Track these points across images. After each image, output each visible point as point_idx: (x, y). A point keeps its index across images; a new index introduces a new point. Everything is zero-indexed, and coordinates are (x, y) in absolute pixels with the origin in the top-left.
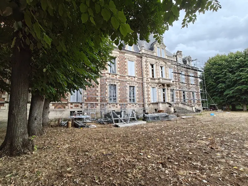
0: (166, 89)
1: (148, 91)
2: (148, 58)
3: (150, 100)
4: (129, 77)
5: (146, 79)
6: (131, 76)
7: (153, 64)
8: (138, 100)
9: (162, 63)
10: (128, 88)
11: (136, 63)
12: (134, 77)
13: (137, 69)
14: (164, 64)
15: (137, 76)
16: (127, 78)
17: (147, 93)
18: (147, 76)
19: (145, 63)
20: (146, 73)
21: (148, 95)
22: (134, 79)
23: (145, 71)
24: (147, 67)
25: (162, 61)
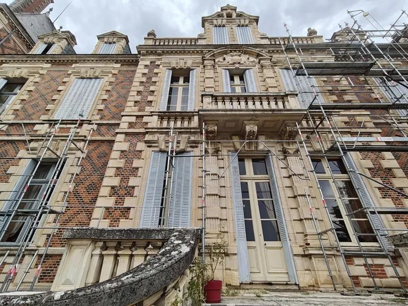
1: (127, 172)
4: (52, 123)
5: (133, 119)
7: (189, 70)
9: (236, 58)
10: (20, 170)
11: (113, 80)
12: (80, 124)
13: (105, 97)
14: (253, 59)
15: (98, 117)
16: (43, 129)
17: (115, 182)
18: (141, 110)
19: (146, 71)
20: (138, 98)
21: (122, 191)
22: (78, 130)
23: (139, 92)
24: (154, 79)
25: (235, 54)
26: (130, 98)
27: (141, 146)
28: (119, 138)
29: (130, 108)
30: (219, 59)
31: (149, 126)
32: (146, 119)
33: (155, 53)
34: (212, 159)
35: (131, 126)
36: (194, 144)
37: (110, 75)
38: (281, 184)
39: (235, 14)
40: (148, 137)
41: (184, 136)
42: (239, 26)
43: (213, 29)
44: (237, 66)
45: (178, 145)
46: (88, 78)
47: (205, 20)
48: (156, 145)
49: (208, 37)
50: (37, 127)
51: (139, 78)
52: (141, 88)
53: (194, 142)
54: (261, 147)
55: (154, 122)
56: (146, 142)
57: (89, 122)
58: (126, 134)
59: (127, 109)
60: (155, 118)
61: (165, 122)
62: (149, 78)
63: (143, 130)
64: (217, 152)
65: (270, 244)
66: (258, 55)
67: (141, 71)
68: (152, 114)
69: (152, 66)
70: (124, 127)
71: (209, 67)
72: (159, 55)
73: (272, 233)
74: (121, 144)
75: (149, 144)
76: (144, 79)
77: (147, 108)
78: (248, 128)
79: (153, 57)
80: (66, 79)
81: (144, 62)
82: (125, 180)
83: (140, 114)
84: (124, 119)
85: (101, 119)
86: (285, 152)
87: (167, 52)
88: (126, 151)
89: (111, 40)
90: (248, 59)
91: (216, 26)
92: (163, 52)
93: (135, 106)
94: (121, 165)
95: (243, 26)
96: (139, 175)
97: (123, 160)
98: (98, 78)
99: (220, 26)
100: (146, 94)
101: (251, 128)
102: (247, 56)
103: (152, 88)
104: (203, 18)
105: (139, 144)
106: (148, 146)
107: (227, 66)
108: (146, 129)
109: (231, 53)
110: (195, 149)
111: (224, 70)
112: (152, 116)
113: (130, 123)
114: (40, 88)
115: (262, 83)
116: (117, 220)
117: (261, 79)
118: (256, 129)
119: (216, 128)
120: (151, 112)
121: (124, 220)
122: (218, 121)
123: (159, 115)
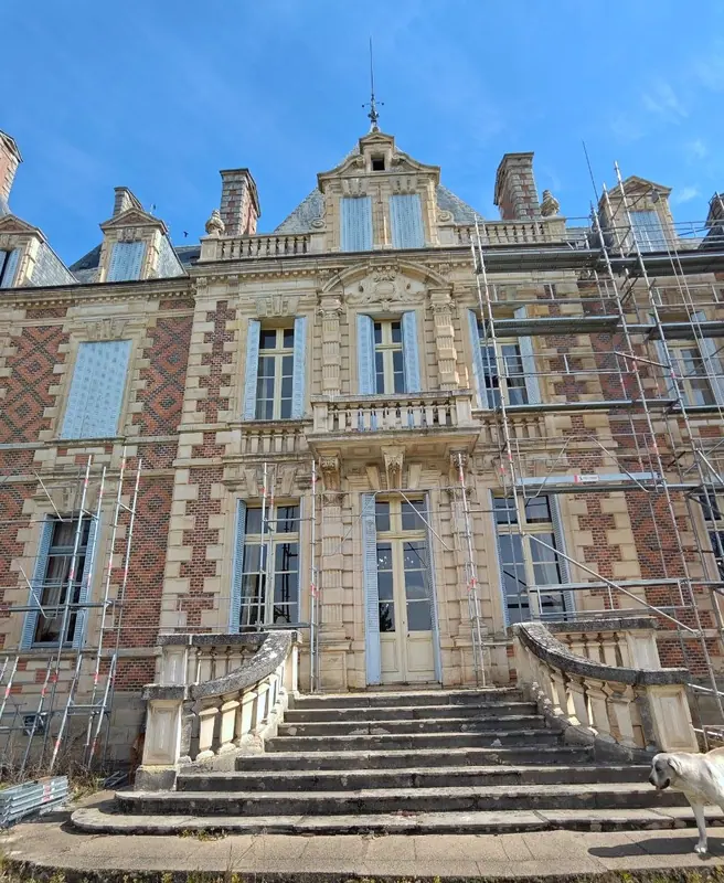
0: (435, 497)
1: (201, 538)
2: (242, 288)
3: (208, 619)
4: (62, 447)
5: (198, 439)
6: (76, 443)
7: (292, 319)
8: (106, 623)
9: (385, 287)
10: (35, 535)
11: (149, 343)
12: (108, 445)
13: (142, 384)
14: (418, 287)
15: (134, 428)
16: (48, 457)
17: (186, 554)
18: (211, 419)
19: (211, 327)
20: (203, 393)
21: (198, 570)
22: (107, 458)
23: (202, 378)
24: (227, 347)
25: (384, 275)
26: (188, 394)
27: (217, 491)
28: (182, 476)
29: (191, 416)
30: (351, 290)
31: (228, 451)
32: (220, 438)
33: (224, 280)
34: (332, 510)
35: (198, 451)
36: (305, 483)
37: (143, 332)
38: (438, 545)
39: (389, 157)
40: (228, 474)
41: (289, 470)
42: (396, 194)
43: (342, 206)
44: (385, 305)
45: (278, 486)
46: (103, 342)
47: (323, 180)
48: (242, 487)
49: (329, 228)
50: (39, 456)
51: (198, 345)
52: (206, 371)
53: (305, 479)
54: (413, 486)
55: (233, 441)
56: (226, 483)
57: (124, 441)
58: (192, 470)
59: (186, 418)
60: (237, 435)
61: (255, 442)
62: (219, 344)
63: (216, 461)
64: (341, 498)
65: (416, 634)
66: (428, 280)
67: (202, 327)
68: (230, 427)
69: (222, 313)
70: (185, 452)
71: (331, 316)
72: (234, 284)
73: (421, 617)
74: (184, 491)
75: (231, 485)
76: (209, 348)
77: (221, 415)
78: (388, 459)
79: (219, 291)
80: (62, 348)
81: (206, 302)
82: (199, 549)
83: (209, 427)
84: (183, 438)
85: (141, 432)
86: (451, 495)
87: (248, 275)
88: (195, 501)
89: (129, 234)
90: (408, 287)
91: (346, 197)
92: (240, 276)
93: (199, 410)
94: (191, 526)
95: (404, 193)
96: (220, 541)
97: (191, 517)
98: (121, 340)
99: (356, 197)
100: (214, 381)
101: (393, 457)
102: (408, 281)
103: (226, 369)
104: (319, 175)
105: (215, 487)
106: (230, 491)
107: (367, 307)
108: (223, 458)
109: (375, 274)
110: (307, 491)
111: (360, 318)
112: (230, 430)
113: (195, 448)
114: (21, 369)
115: (429, 348)
116: (197, 611)
117: (428, 337)
118: (400, 462)
119: (336, 462)
120: (229, 424)
121: (207, 611)
122: (339, 449)
123: (242, 429)
